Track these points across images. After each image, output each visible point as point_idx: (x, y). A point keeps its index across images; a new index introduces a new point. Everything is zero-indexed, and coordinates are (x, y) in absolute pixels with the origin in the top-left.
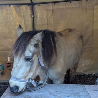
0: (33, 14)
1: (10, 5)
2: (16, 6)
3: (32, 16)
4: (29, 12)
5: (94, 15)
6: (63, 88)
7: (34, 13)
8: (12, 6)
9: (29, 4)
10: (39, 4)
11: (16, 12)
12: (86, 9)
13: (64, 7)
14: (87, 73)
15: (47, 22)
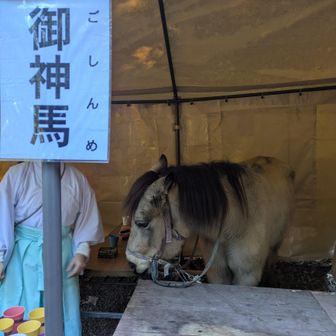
0: (178, 123)
1: (129, 103)
2: (142, 105)
3: (177, 127)
4: (170, 118)
5: (317, 125)
6: (262, 298)
7: (181, 120)
8: (133, 106)
9: (169, 102)
10: (192, 101)
11: (142, 117)
12: (298, 111)
13: (247, 107)
14: (301, 259)
15: (209, 139)
